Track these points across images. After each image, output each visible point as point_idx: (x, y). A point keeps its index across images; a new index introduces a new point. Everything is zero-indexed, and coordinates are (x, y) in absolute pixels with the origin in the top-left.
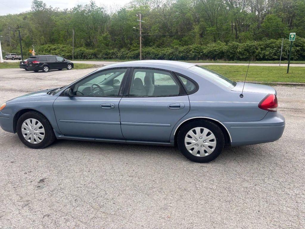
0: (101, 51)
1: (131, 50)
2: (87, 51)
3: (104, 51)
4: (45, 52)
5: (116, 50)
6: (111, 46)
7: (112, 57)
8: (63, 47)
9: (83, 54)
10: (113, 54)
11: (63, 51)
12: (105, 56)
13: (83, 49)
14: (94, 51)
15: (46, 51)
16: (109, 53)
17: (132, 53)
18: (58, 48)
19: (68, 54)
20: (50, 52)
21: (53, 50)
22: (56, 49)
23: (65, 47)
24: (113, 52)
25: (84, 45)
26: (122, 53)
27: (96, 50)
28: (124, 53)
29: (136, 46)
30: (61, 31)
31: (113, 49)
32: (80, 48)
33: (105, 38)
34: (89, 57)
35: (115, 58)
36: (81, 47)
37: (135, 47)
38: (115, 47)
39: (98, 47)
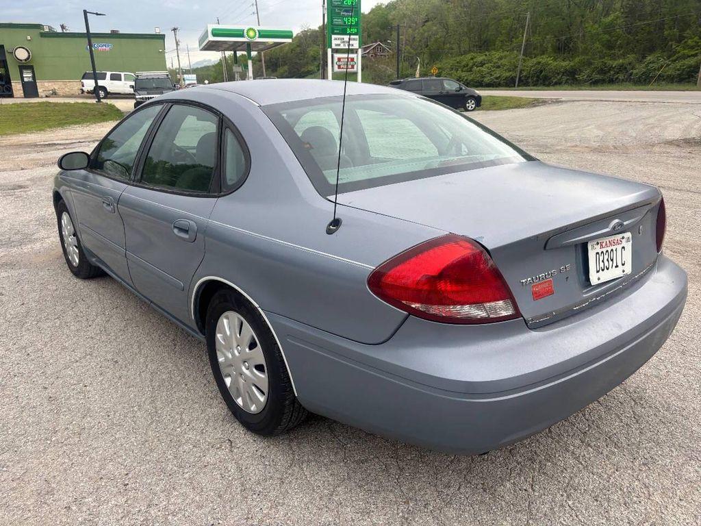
0: (590, 64)
1: (674, 58)
2: (555, 63)
3: (597, 63)
4: (462, 71)
5: (631, 57)
6: (621, 47)
7: (617, 78)
8: (501, 58)
9: (541, 72)
10: (622, 68)
11: (499, 67)
12: (598, 77)
13: (544, 59)
14: (572, 64)
15: (464, 70)
16: (611, 68)
17: (678, 64)
18: (490, 61)
19: (508, 74)
20: (471, 71)
21: (477, 67)
22: (484, 64)
23: (505, 57)
24: (622, 66)
25: (550, 50)
26: (647, 66)
27: (577, 60)
28: (651, 65)
29: (694, 44)
30: (504, 18)
31: (624, 55)
32: (539, 59)
33: (609, 28)
34: (554, 81)
35: (623, 80)
36: (543, 54)
37: (692, 48)
38: (632, 51)
39: (585, 52)
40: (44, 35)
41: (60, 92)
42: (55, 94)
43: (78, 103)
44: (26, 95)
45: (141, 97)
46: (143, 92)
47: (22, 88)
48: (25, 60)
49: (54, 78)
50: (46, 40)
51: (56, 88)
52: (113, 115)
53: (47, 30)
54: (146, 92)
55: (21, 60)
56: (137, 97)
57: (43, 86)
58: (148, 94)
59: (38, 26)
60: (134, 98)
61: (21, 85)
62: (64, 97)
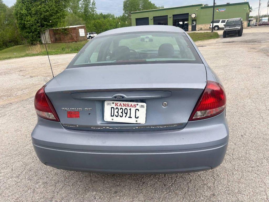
40: (202, 8)
41: (203, 29)
42: (201, 29)
43: (205, 32)
44: (192, 30)
45: (226, 29)
46: (227, 27)
47: (191, 28)
48: (194, 18)
49: (202, 23)
50: (203, 10)
51: (202, 27)
52: (215, 37)
53: (203, 6)
54: (228, 27)
55: (193, 18)
56: (225, 29)
57: (198, 27)
58: (229, 28)
59: (201, 5)
60: (224, 30)
61: (191, 27)
62: (204, 30)
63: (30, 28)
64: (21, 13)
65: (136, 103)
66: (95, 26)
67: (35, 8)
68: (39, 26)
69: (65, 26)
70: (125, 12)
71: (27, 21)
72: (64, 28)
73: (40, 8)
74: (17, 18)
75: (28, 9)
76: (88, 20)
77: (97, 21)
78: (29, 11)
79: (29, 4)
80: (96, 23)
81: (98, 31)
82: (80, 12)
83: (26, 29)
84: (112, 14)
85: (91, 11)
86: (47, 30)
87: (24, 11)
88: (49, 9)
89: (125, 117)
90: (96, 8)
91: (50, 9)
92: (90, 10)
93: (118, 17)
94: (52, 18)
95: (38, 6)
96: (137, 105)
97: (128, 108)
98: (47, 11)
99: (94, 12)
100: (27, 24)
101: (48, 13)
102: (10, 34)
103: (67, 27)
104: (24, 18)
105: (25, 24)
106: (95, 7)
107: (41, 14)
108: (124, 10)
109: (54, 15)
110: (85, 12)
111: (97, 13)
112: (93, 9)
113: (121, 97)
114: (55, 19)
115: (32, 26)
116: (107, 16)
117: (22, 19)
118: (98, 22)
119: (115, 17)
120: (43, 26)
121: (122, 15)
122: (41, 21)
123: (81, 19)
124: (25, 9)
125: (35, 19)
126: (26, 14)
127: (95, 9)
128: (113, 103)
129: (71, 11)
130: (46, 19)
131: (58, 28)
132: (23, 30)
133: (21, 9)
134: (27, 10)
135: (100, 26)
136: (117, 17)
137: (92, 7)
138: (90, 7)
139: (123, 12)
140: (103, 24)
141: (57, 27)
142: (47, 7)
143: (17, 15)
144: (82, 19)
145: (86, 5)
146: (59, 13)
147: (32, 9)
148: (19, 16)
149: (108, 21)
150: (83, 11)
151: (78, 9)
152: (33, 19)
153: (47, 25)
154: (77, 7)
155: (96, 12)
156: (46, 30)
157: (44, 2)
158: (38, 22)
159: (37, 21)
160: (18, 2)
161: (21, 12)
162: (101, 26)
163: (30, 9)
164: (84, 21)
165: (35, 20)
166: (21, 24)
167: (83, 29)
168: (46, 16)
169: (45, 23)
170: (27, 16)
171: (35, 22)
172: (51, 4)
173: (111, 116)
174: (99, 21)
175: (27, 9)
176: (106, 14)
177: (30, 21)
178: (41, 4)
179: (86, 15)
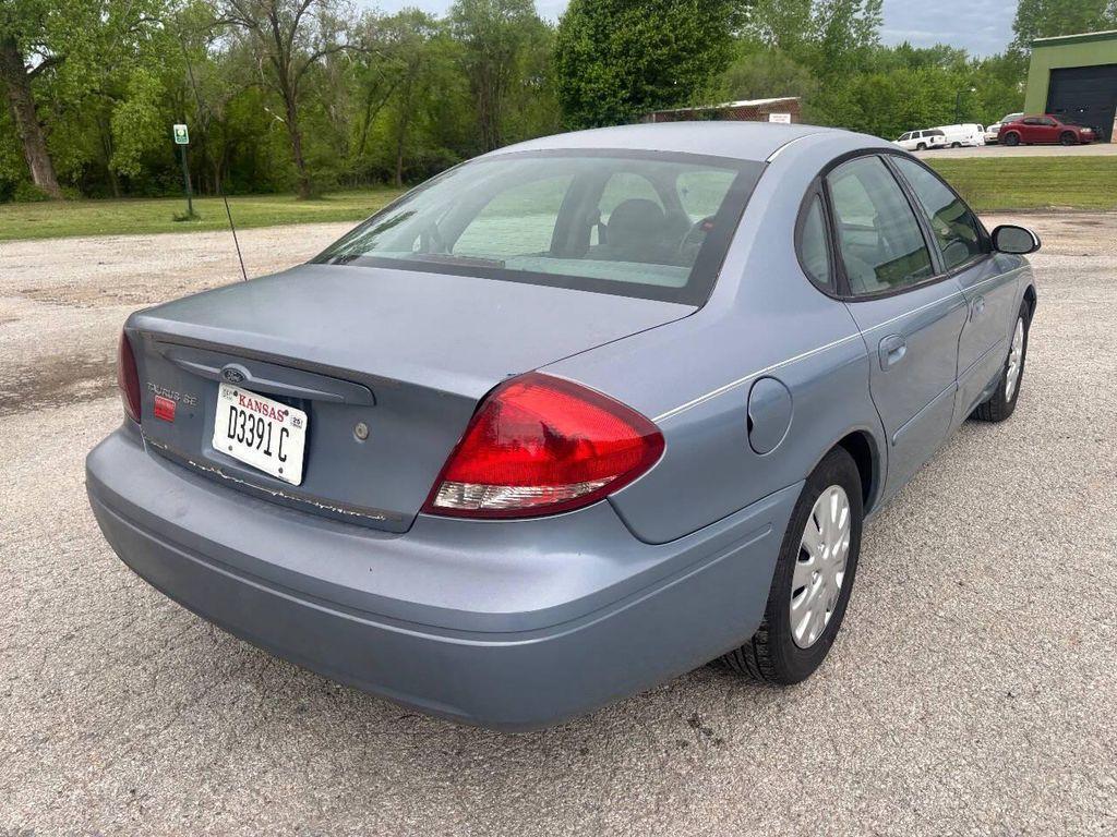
63: (592, 105)
64: (573, 52)
65: (284, 407)
66: (858, 101)
67: (625, 29)
68: (625, 101)
69: (716, 102)
70: (1023, 35)
71: (590, 82)
72: (712, 107)
73: (641, 32)
74: (560, 68)
75: (600, 35)
76: (835, 73)
77: (875, 78)
78: (604, 42)
79: (605, 17)
80: (868, 87)
81: (871, 121)
82: (807, 40)
83: (581, 108)
84: (956, 47)
85: (855, 36)
86: (651, 115)
87: (585, 45)
88: (671, 35)
89: (258, 448)
90: (881, 25)
91: (676, 36)
92: (852, 31)
93: (981, 61)
94: (676, 70)
95: (635, 24)
96: (286, 413)
97: (267, 420)
98: (665, 42)
99: (867, 39)
100: (585, 92)
101: (665, 50)
102: (540, 125)
103: (723, 105)
104: (580, 67)
105: (579, 90)
106: (877, 17)
107: (640, 55)
108: (1016, 29)
109: (685, 59)
110: (827, 42)
111: (880, 43)
112: (865, 28)
113: (238, 375)
114: (687, 71)
115: (603, 97)
116: (929, 56)
117: (572, 74)
118: (877, 84)
119: (969, 61)
120: (640, 101)
121: (1003, 52)
122: (635, 82)
123: (804, 71)
124: (590, 37)
125: (617, 73)
126: (589, 54)
127: (876, 28)
128: (236, 394)
129: (770, 40)
130: (652, 75)
131: (689, 109)
132: (570, 113)
133: (578, 37)
134: (597, 41)
135: (884, 99)
136: (976, 63)
137: (866, 19)
138: (857, 21)
139: (1013, 36)
140: (902, 90)
141: (689, 106)
142: (666, 28)
143: (559, 56)
144: (810, 72)
145: (839, 9)
146: (706, 48)
147: (613, 36)
148: (567, 62)
149: (928, 80)
150: (821, 36)
151: (799, 31)
152: (609, 74)
153: (653, 95)
154: (798, 20)
155: (877, 39)
156: (648, 117)
157: (659, 7)
158: (623, 86)
159: (622, 80)
160: (574, 10)
161: (573, 47)
162: (887, 100)
163: (607, 37)
164: (816, 78)
165: (617, 76)
166: (568, 90)
167: (789, 116)
168: (659, 62)
169: (649, 88)
170: (592, 60)
171: (613, 85)
172: (684, 15)
173: (229, 436)
174: (884, 80)
175: (597, 33)
176: (928, 46)
177: (597, 78)
178: (647, 16)
179: (830, 55)
